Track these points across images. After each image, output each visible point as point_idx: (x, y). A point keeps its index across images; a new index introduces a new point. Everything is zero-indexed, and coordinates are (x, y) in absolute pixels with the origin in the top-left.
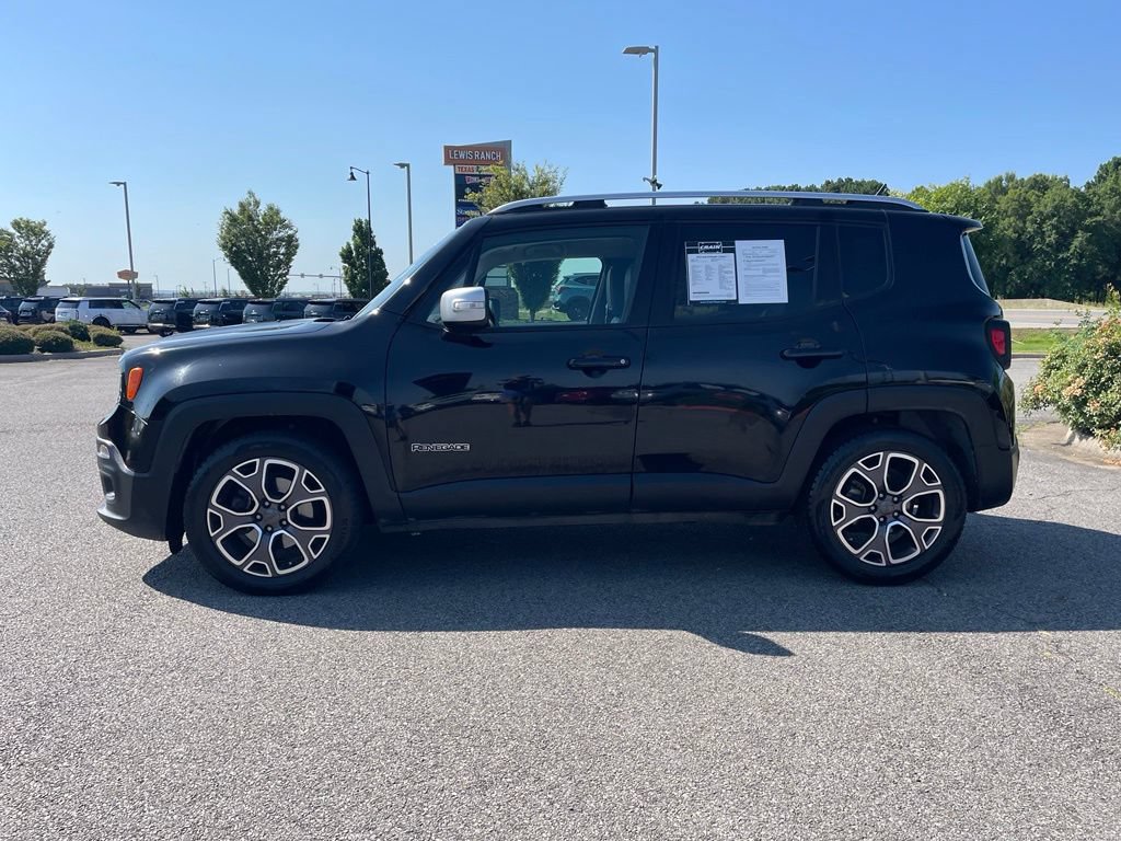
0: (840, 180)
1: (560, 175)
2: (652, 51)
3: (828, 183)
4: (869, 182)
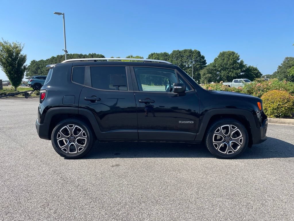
0: (93, 54)
1: (22, 46)
2: (62, 14)
3: (90, 54)
4: (100, 55)
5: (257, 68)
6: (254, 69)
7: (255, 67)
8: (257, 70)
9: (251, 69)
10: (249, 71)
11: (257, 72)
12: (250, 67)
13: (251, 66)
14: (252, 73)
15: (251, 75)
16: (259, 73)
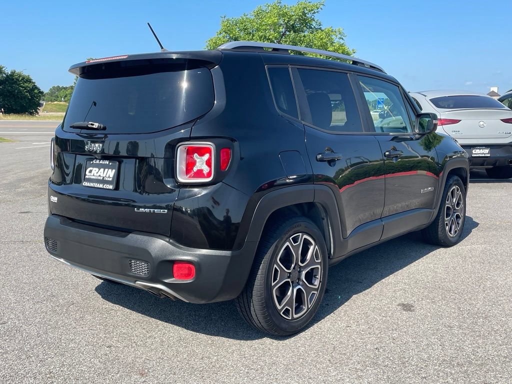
5: (31, 77)
6: (23, 79)
7: (25, 73)
8: (30, 82)
9: (17, 79)
10: (13, 84)
11: (31, 86)
12: (13, 73)
13: (17, 71)
14: (21, 89)
15: (20, 92)
16: (36, 88)
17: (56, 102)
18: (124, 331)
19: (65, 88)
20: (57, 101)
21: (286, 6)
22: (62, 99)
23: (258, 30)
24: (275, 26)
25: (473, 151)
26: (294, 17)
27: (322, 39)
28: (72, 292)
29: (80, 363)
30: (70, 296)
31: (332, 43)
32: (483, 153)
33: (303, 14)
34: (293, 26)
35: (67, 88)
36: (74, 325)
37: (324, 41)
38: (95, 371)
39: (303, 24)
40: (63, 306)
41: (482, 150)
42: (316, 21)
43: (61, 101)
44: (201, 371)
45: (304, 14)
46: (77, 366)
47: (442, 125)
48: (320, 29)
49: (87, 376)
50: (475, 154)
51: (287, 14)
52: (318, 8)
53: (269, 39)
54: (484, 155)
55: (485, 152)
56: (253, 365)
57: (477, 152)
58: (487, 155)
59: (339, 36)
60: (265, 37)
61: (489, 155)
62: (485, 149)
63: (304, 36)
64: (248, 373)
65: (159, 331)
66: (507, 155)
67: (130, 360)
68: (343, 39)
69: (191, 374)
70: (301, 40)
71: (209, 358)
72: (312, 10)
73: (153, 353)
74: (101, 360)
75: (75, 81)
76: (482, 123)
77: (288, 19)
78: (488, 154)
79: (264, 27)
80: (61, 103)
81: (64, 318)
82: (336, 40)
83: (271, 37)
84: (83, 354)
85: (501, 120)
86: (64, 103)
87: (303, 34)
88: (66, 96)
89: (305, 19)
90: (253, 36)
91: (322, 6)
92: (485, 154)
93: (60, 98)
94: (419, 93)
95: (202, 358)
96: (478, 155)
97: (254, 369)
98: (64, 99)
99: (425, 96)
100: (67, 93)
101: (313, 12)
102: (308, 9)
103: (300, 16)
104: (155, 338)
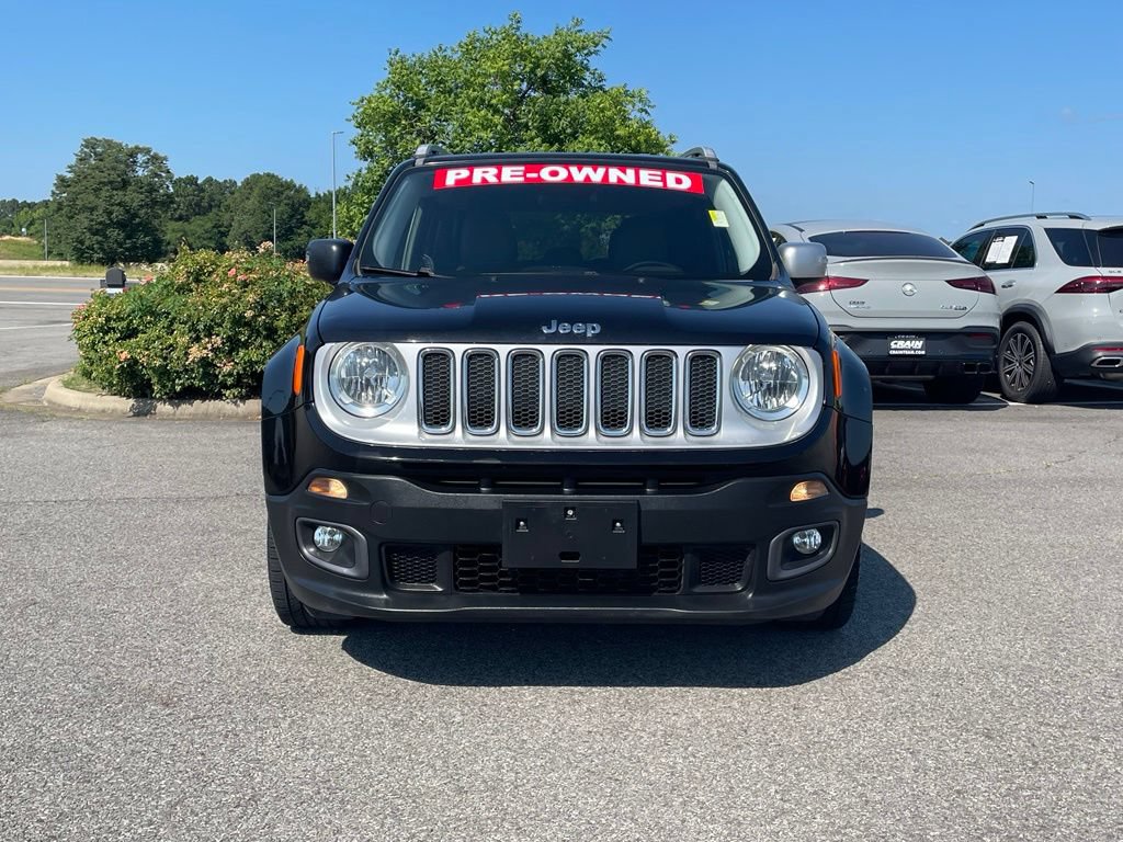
17: (7, 237)
18: (136, 644)
19: (31, 206)
20: (10, 234)
21: (530, 38)
22: (23, 230)
23: (467, 84)
24: (504, 77)
25: (893, 345)
26: (545, 61)
27: (602, 110)
28: (33, 585)
29: (45, 690)
30: (30, 591)
31: (625, 119)
32: (911, 349)
33: (564, 56)
34: (544, 80)
35: (35, 204)
36: (37, 635)
37: (609, 113)
38: (74, 701)
39: (564, 78)
40: (12, 608)
41: (908, 342)
42: (592, 68)
43: (20, 235)
44: (281, 698)
45: (567, 55)
46: (39, 694)
47: (830, 289)
48: (601, 88)
49: (59, 707)
50: (895, 349)
51: (530, 54)
52: (597, 45)
53: (492, 106)
54: (912, 352)
55: (915, 346)
56: (382, 689)
57: (900, 346)
58: (920, 353)
59: (640, 106)
60: (483, 101)
61: (923, 352)
62: (915, 339)
63: (567, 103)
64: (370, 699)
65: (206, 643)
66: (959, 353)
67: (145, 684)
68: (647, 112)
69: (262, 703)
70: (558, 111)
71: (301, 680)
72: (584, 48)
73: (192, 673)
74: (87, 685)
75: (54, 189)
76: (908, 287)
77: (531, 65)
78: (921, 350)
79: (480, 80)
80: (19, 239)
81: (15, 625)
82: (634, 115)
83: (494, 101)
84: (52, 676)
85: (948, 282)
86: (28, 239)
87: (563, 98)
88: (32, 224)
89: (568, 66)
90: (457, 96)
91: (604, 41)
92: (915, 350)
93: (18, 228)
94: (790, 225)
95: (286, 681)
96: (901, 352)
97: (383, 695)
98: (28, 229)
99: (802, 231)
100: (35, 215)
101: (586, 52)
102: (575, 45)
103: (558, 59)
104: (197, 653)
